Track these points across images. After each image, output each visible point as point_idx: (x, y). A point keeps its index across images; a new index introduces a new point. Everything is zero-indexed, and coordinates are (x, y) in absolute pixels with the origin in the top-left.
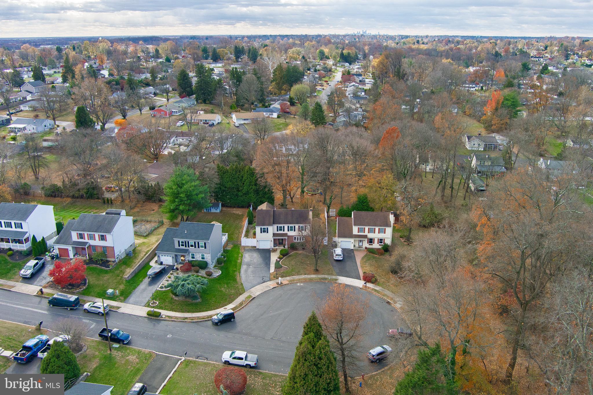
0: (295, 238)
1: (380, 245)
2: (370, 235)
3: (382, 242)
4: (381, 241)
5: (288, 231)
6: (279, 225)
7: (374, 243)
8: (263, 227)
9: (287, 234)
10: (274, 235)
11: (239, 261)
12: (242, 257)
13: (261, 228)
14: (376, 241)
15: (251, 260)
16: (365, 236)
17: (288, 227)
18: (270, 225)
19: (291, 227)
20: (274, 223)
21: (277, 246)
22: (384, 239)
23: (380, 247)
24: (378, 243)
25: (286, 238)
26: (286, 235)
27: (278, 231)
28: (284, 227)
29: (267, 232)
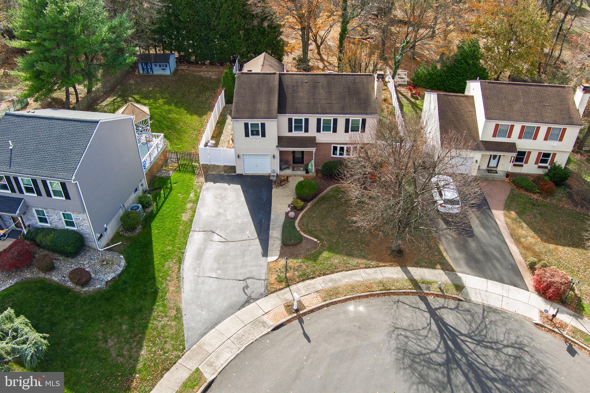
0: (335, 148)
1: (540, 167)
2: (523, 145)
3: (545, 161)
4: (544, 157)
5: (318, 131)
6: (295, 117)
7: (526, 162)
8: (250, 122)
9: (314, 138)
10: (282, 141)
11: (185, 217)
12: (196, 202)
13: (246, 125)
14: (533, 157)
15: (219, 214)
16: (510, 147)
17: (319, 120)
18: (269, 116)
19: (327, 122)
20: (282, 110)
21: (288, 168)
22: (554, 155)
23: (541, 172)
24: (536, 163)
25: (314, 150)
26: (311, 141)
27: (290, 130)
28: (307, 120)
29: (264, 135)
